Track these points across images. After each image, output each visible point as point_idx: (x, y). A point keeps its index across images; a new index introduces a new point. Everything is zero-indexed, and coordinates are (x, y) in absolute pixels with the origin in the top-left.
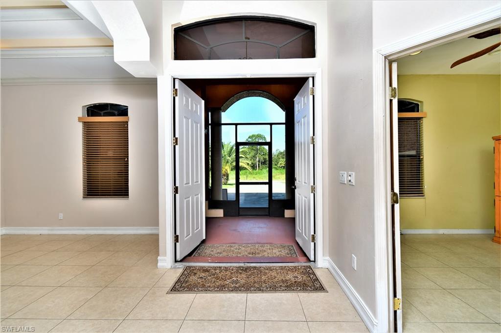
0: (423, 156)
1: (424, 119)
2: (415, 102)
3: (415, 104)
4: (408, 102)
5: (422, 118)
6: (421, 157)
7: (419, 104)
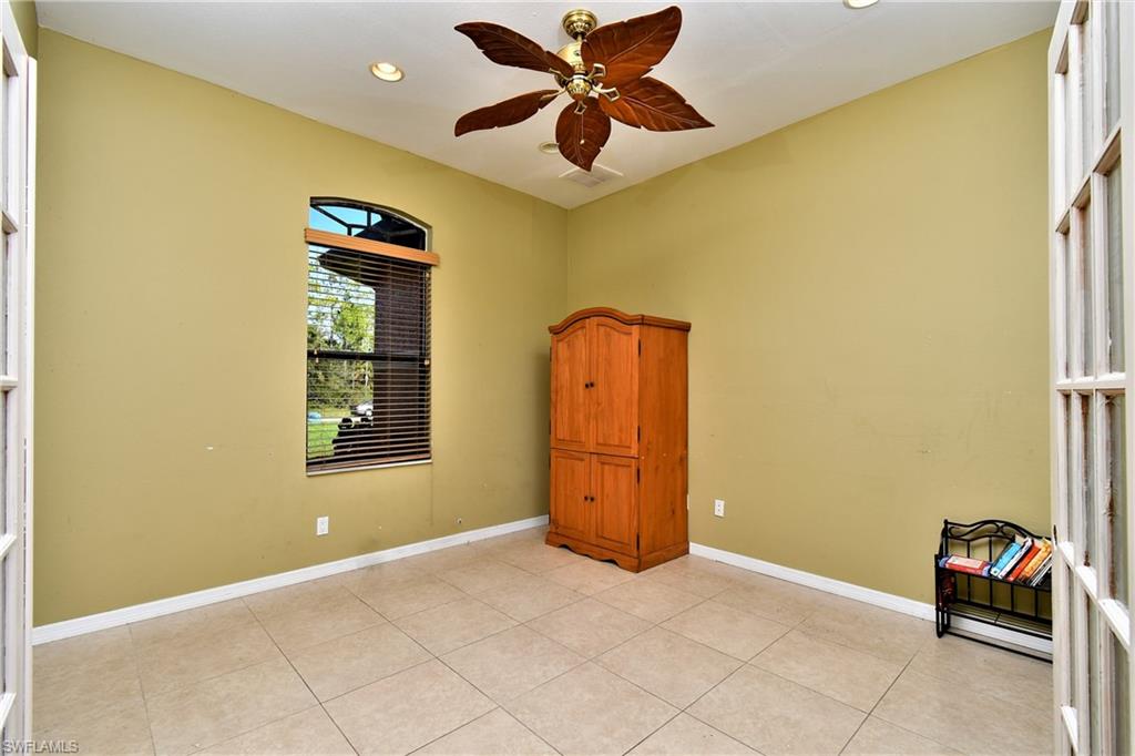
0: (430, 359)
1: (433, 269)
2: (415, 224)
3: (417, 228)
4: (399, 219)
5: (430, 266)
6: (426, 363)
7: (426, 230)
